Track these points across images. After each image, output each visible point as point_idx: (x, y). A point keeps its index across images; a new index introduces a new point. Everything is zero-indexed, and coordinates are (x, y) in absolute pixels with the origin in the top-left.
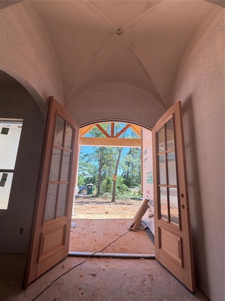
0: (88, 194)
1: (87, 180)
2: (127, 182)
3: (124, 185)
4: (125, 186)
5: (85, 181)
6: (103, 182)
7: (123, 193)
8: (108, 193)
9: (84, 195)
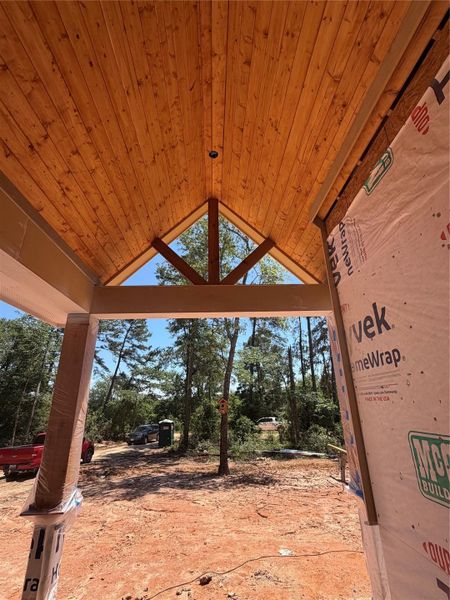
0: (160, 446)
1: (162, 408)
2: (251, 410)
3: (245, 418)
4: (246, 420)
5: (156, 410)
6: (197, 410)
7: (243, 440)
8: (207, 443)
9: (152, 447)
